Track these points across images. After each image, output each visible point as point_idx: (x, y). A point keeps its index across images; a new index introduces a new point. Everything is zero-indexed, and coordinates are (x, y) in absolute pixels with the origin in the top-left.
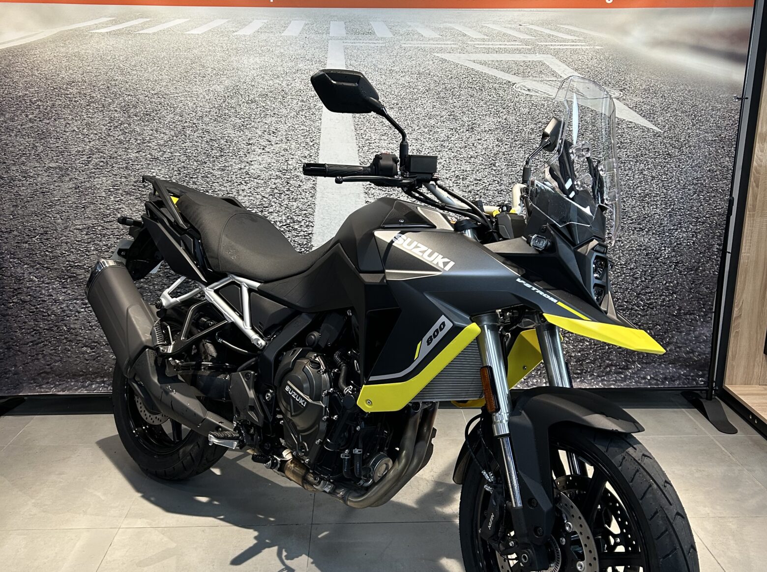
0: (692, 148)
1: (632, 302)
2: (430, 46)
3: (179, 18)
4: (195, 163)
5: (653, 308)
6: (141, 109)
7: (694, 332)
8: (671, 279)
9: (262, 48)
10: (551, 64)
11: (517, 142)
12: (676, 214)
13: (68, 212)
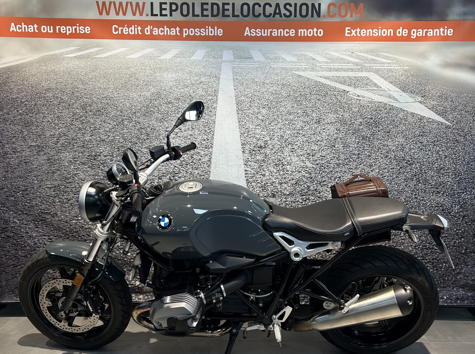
0: (473, 136)
1: (432, 244)
2: (290, 66)
3: (122, 48)
4: (129, 143)
6: (94, 107)
8: (460, 228)
9: (177, 68)
10: (373, 79)
11: (350, 131)
12: (463, 182)
13: (42, 176)
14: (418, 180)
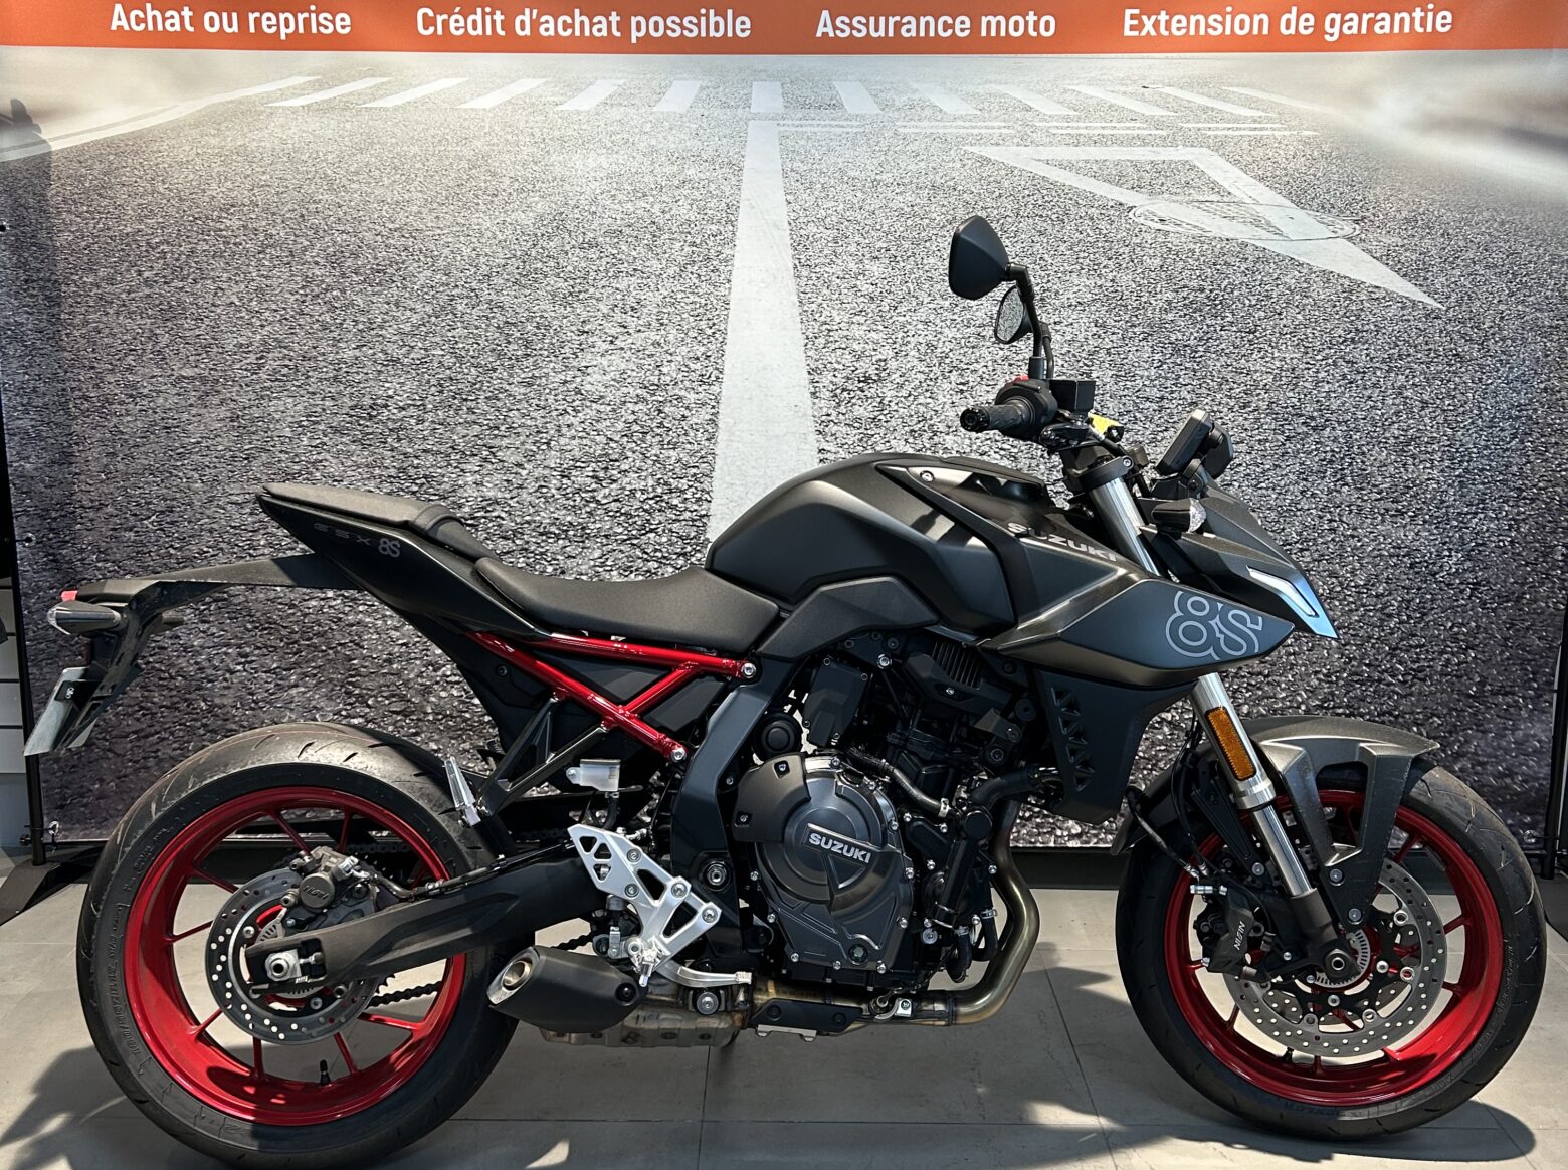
0: (1509, 342)
2: (957, 131)
3: (447, 77)
4: (473, 369)
5: (1424, 680)
6: (366, 260)
7: (1513, 731)
8: (1464, 618)
9: (614, 137)
10: (1208, 167)
11: (1136, 329)
12: (1474, 480)
13: (216, 468)
14: (1339, 477)
